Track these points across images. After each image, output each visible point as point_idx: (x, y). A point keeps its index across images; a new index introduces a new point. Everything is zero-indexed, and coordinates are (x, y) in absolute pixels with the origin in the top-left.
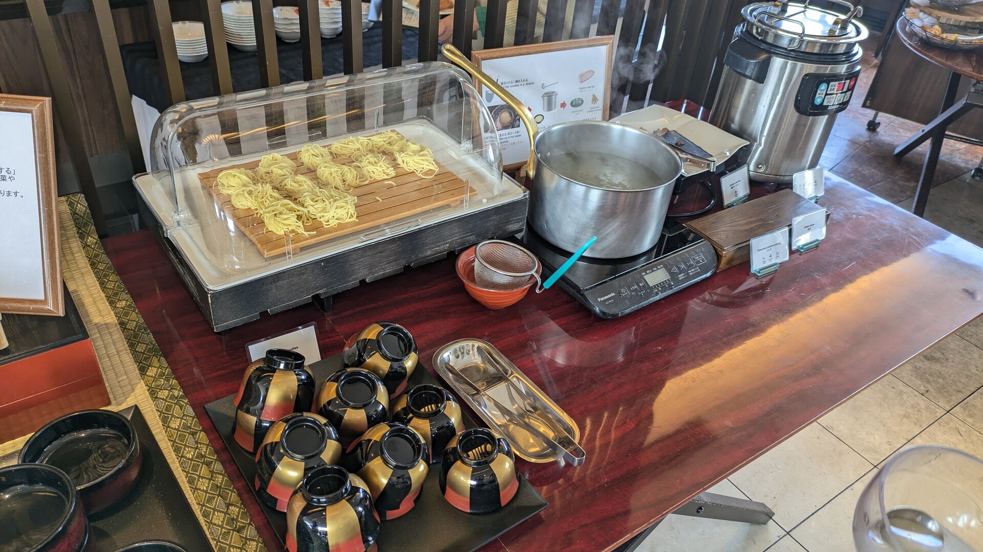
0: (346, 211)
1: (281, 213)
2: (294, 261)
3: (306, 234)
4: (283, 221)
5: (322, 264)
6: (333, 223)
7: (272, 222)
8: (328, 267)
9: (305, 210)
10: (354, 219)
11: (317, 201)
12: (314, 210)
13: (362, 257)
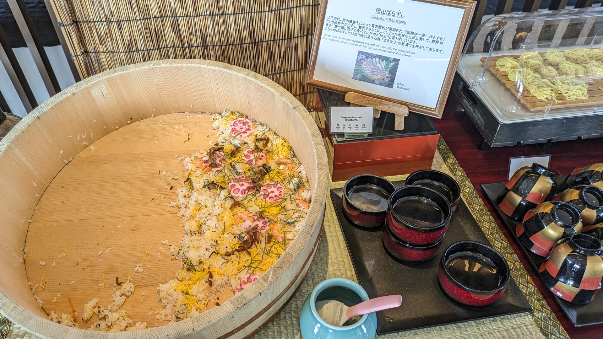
0: (583, 92)
1: (542, 87)
2: (548, 115)
3: (557, 101)
4: (544, 92)
5: (565, 121)
6: (573, 98)
7: (537, 91)
8: (567, 123)
9: (556, 87)
10: (586, 98)
11: (563, 83)
12: (561, 88)
13: (588, 122)
